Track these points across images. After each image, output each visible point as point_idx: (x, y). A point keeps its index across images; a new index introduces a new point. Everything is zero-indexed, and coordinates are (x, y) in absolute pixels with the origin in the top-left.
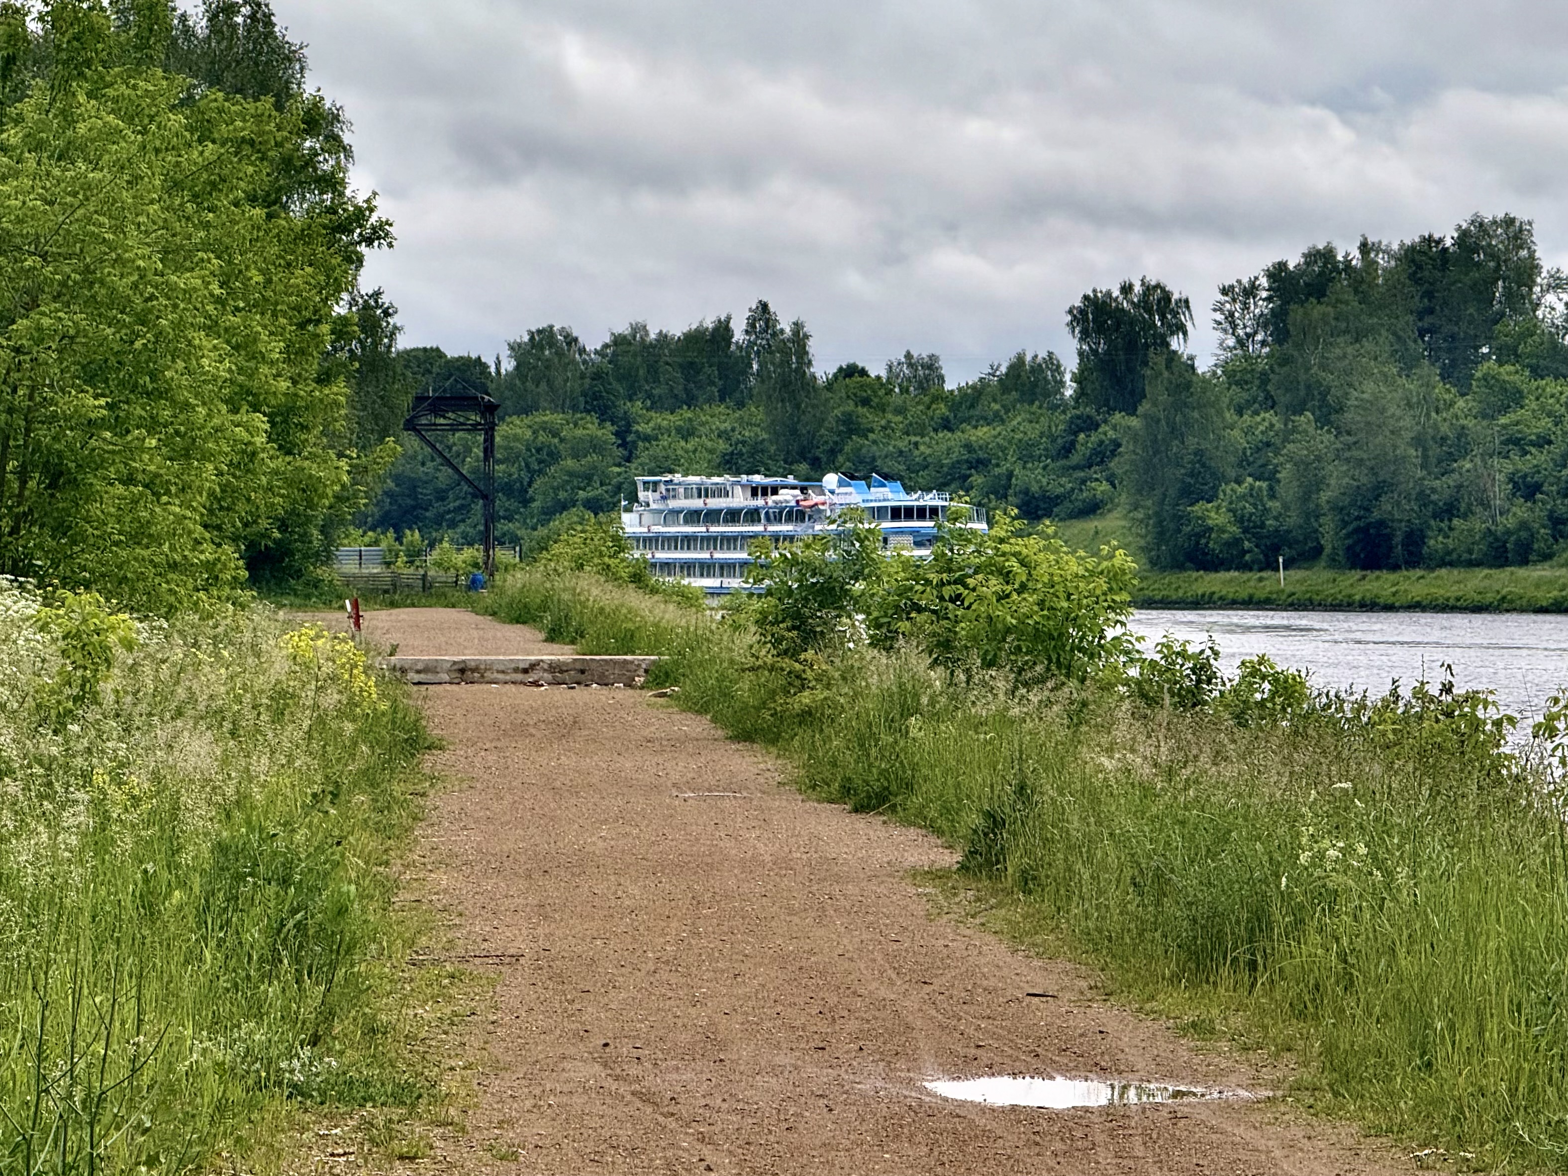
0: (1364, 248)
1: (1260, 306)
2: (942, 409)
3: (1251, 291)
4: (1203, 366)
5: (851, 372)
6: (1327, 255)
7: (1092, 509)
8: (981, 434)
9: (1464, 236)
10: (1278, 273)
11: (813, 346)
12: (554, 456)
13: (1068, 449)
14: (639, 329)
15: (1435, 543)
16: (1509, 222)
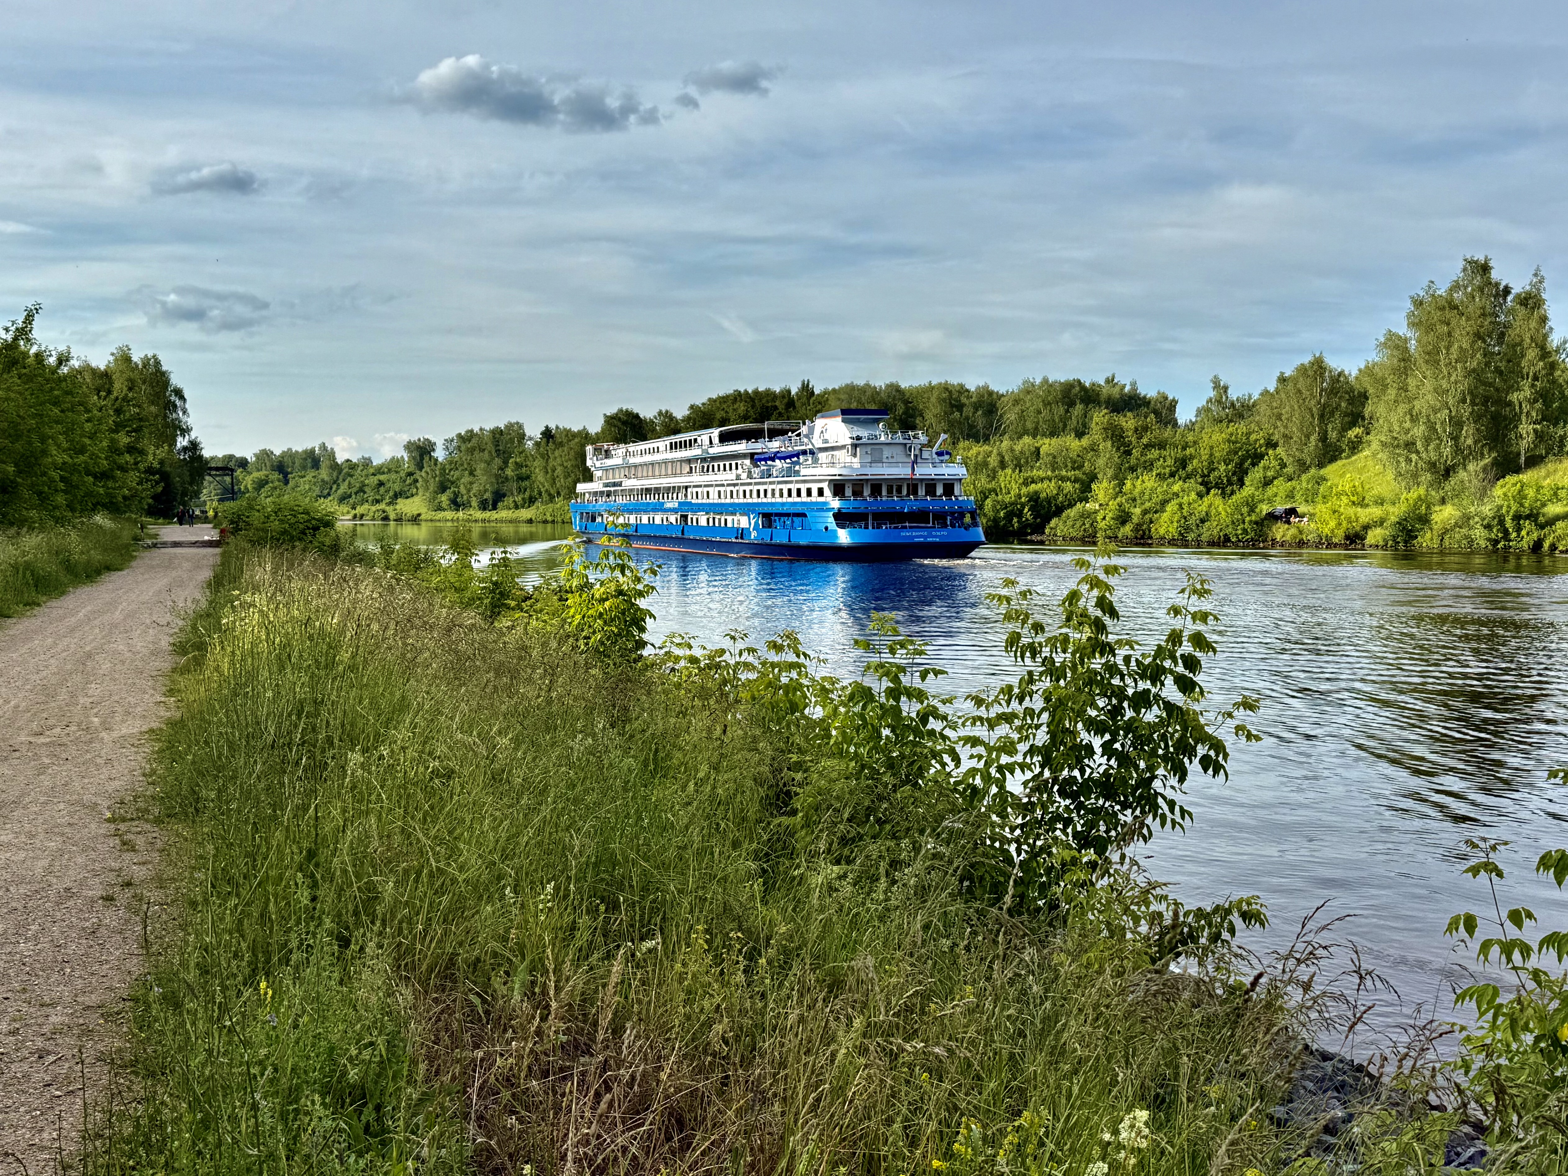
0: (481, 429)
1: (455, 444)
2: (372, 471)
3: (452, 440)
4: (440, 459)
5: (348, 461)
6: (472, 431)
7: (412, 496)
8: (382, 477)
9: (506, 426)
10: (459, 436)
11: (337, 456)
12: (267, 483)
13: (405, 481)
14: (290, 449)
15: (500, 504)
16: (518, 423)
